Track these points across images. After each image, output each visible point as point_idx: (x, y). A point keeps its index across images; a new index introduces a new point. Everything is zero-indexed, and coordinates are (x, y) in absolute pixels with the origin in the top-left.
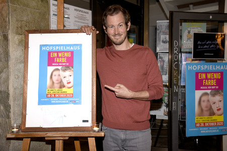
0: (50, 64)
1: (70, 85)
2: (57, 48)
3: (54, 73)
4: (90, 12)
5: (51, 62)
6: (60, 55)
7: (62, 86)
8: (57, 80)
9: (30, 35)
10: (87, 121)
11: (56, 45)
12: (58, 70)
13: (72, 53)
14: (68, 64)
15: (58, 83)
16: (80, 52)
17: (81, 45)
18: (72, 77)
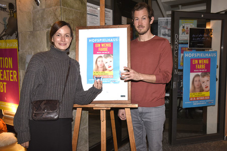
0: (95, 53)
1: (110, 69)
2: (100, 40)
3: (98, 60)
4: (111, 11)
5: (96, 51)
6: (103, 45)
7: (105, 69)
8: (101, 65)
9: (80, 30)
10: (125, 96)
11: (99, 38)
12: (101, 57)
13: (112, 44)
14: (108, 52)
15: (101, 67)
16: (118, 43)
17: (118, 38)
18: (112, 62)
